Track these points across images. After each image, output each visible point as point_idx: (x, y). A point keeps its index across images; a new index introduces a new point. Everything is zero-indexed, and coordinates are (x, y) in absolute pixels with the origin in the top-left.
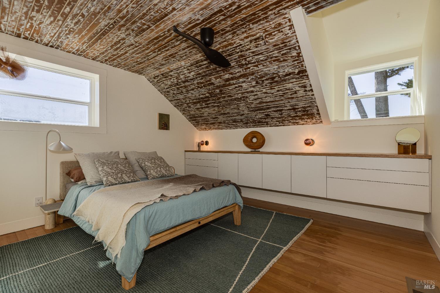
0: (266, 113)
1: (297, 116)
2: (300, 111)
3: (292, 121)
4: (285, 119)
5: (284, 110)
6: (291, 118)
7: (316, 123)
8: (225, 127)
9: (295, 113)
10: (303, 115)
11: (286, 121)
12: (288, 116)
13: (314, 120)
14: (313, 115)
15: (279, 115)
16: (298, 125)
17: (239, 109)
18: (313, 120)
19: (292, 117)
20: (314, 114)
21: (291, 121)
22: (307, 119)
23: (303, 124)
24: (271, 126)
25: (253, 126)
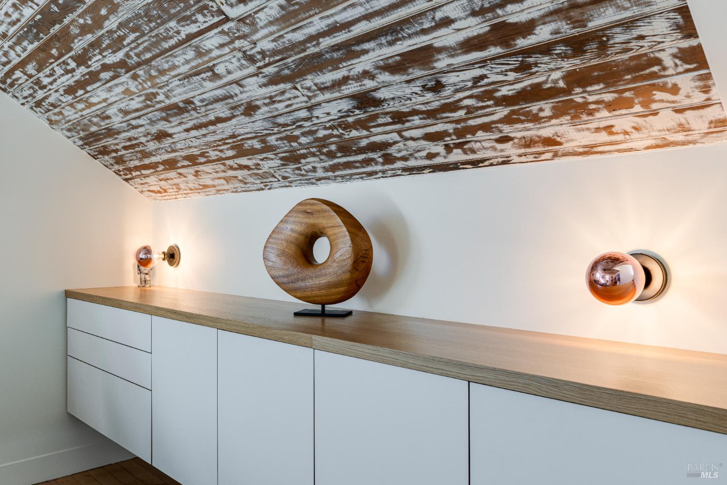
0: (352, 88)
1: (536, 93)
2: (545, 49)
3: (518, 131)
4: (472, 123)
5: (440, 50)
6: (502, 112)
7: (680, 137)
8: (223, 181)
9: (515, 70)
10: (577, 79)
11: (480, 134)
12: (479, 98)
13: (666, 119)
14: (654, 76)
15: (429, 96)
16: (556, 155)
17: (216, 76)
18: (655, 113)
19: (506, 101)
20: (658, 62)
21: (506, 129)
22: (611, 106)
23: (589, 150)
24: (411, 170)
25: (326, 170)
